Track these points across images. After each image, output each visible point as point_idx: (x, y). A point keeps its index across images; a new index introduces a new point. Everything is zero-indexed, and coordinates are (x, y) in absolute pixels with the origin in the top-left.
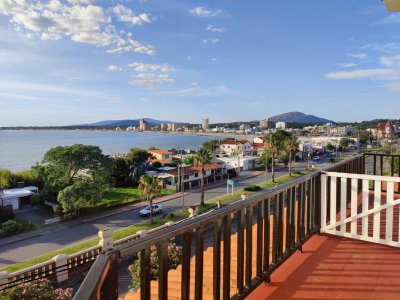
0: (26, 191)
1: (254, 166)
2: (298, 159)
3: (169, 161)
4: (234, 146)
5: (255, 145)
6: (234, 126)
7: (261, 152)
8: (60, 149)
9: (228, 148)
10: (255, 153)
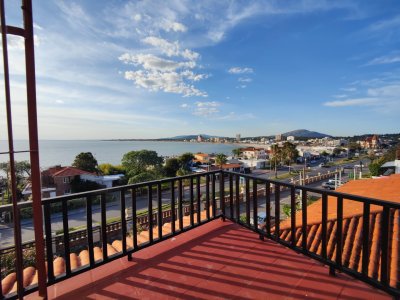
0: (117, 177)
1: (264, 166)
2: (299, 162)
3: (207, 161)
4: (253, 152)
5: (267, 152)
6: (257, 139)
7: (271, 156)
8: (133, 152)
9: (248, 154)
10: (268, 157)
